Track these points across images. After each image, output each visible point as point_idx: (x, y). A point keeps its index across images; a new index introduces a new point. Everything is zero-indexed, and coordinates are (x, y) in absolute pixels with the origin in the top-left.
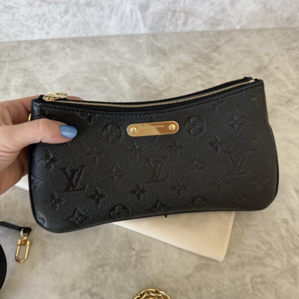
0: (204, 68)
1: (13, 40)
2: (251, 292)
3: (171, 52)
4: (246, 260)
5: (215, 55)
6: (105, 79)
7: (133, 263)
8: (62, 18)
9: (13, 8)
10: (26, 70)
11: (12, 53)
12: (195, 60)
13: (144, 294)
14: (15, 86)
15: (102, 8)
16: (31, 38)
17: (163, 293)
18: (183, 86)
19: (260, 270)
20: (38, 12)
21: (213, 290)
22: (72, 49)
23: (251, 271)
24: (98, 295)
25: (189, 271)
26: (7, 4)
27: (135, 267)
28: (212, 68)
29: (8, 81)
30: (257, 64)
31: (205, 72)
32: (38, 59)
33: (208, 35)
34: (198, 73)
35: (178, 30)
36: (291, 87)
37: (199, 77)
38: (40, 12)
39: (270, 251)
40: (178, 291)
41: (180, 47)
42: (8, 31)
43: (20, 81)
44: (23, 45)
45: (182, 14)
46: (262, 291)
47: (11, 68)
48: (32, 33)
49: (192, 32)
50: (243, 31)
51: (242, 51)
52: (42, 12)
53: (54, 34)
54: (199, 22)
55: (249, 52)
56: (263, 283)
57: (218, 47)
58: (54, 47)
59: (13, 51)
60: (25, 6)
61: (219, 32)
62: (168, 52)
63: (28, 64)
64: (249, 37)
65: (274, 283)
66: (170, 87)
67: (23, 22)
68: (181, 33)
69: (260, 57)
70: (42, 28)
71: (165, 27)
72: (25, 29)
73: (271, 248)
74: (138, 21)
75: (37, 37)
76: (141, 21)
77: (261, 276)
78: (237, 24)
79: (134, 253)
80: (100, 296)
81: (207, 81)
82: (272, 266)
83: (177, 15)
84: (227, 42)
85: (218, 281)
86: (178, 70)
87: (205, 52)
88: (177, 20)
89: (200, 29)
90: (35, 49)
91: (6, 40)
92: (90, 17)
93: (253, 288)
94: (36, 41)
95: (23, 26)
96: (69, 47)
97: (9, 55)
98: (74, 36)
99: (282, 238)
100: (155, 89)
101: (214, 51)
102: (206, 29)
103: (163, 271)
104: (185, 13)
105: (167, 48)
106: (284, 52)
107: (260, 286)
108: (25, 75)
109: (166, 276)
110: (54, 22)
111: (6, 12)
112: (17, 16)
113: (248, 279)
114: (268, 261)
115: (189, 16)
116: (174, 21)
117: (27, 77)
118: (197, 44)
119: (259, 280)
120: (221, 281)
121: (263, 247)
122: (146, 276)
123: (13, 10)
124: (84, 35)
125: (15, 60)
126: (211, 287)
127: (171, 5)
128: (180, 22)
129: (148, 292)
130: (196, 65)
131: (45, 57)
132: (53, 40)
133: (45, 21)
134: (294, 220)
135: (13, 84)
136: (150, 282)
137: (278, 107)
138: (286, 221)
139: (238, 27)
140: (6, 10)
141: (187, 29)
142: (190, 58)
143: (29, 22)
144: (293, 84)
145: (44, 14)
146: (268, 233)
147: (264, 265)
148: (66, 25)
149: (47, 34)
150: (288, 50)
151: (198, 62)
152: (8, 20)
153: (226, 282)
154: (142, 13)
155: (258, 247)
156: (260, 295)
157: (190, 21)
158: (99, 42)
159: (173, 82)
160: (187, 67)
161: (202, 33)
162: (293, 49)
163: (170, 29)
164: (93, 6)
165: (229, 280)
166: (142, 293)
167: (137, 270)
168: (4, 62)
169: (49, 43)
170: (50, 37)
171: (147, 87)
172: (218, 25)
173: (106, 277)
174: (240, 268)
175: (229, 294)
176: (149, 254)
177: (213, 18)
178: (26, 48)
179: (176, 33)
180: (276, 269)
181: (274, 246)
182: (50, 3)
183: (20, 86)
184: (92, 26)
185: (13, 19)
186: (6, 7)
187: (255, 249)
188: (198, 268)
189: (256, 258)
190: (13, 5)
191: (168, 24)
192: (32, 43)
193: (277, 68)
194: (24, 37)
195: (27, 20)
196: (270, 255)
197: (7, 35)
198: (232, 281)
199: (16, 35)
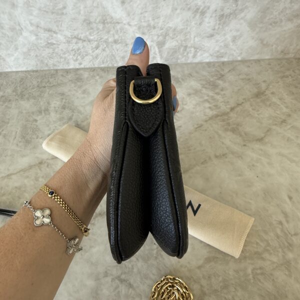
0: (211, 94)
1: (52, 68)
2: (252, 281)
3: (183, 79)
4: (247, 254)
5: (220, 82)
7: (155, 255)
8: (93, 52)
9: (55, 44)
10: (63, 94)
11: (51, 80)
12: (203, 86)
13: (164, 280)
14: (55, 108)
15: (127, 45)
16: (66, 67)
17: (180, 280)
18: (194, 108)
19: (260, 263)
20: (74, 48)
21: (221, 279)
22: (101, 77)
23: (252, 264)
24: (127, 281)
25: (201, 262)
26: (49, 42)
27: (156, 258)
28: (218, 94)
29: (49, 103)
30: (256, 90)
31: (212, 97)
32: (73, 85)
33: (214, 65)
34: (206, 98)
35: (189, 62)
36: (285, 110)
37: (207, 101)
38: (76, 47)
39: (268, 248)
40: (192, 279)
41: (190, 75)
42: (48, 61)
43: (58, 103)
44: (60, 73)
45: (193, 49)
46: (262, 280)
47: (51, 92)
48: (68, 63)
49: (200, 63)
50: (243, 61)
51: (243, 79)
52: (77, 47)
53: (86, 63)
54: (206, 55)
55: (249, 79)
56: (262, 274)
57: (223, 76)
58: (86, 75)
59: (51, 78)
60: (64, 43)
61: (223, 63)
62: (180, 80)
63: (65, 89)
64: (249, 67)
65: (272, 275)
66: (183, 109)
67: (61, 55)
68: (191, 63)
69: (258, 84)
70: (77, 60)
71: (178, 59)
72: (62, 60)
73: (268, 245)
74: (156, 54)
75: (71, 67)
76: (158, 54)
77: (261, 268)
78: (239, 56)
81: (214, 104)
82: (270, 260)
83: (188, 50)
84: (230, 71)
85: (225, 272)
86: (189, 95)
87: (212, 79)
88: (188, 53)
89: (207, 60)
90: (69, 77)
91: (46, 68)
92: (116, 51)
93: (254, 278)
94: (70, 69)
95: (61, 57)
96: (98, 75)
97: (49, 81)
98: (102, 66)
99: (278, 237)
101: (219, 79)
102: (212, 60)
104: (195, 48)
105: (179, 76)
107: (260, 277)
108: (63, 99)
109: (181, 266)
110: (86, 55)
111: (48, 47)
112: (56, 50)
113: (249, 271)
114: (266, 255)
115: (198, 50)
116: (185, 54)
117: (64, 100)
118: (205, 73)
119: (259, 271)
120: (227, 272)
121: (261, 244)
122: (165, 265)
123: (54, 46)
124: (110, 65)
125: (54, 86)
126: (219, 276)
127: (183, 42)
128: (191, 55)
129: (167, 279)
130: (204, 91)
131: (79, 83)
132: (85, 69)
133: (79, 55)
134: (288, 222)
135: (53, 105)
136: (169, 271)
137: (274, 127)
138: (281, 223)
139: (239, 59)
140: (48, 45)
141: (197, 60)
142: (199, 85)
143: (66, 55)
144: (287, 107)
145: (79, 49)
146: (266, 232)
147: (263, 259)
148: (97, 57)
149: (80, 64)
151: (206, 88)
152: (49, 53)
153: (231, 273)
154: (159, 48)
155: (257, 243)
156: (260, 284)
157: (199, 54)
159: (186, 104)
160: (197, 92)
161: (209, 64)
163: (182, 60)
164: (119, 43)
165: (234, 271)
166: (162, 279)
167: (158, 261)
168: (45, 87)
169: (82, 72)
170: (82, 66)
172: (222, 57)
173: (132, 266)
174: (243, 261)
175: (234, 283)
177: (218, 51)
178: (62, 76)
179: (186, 64)
180: (274, 263)
181: (271, 244)
182: (85, 41)
183: (59, 108)
184: (118, 58)
185: (53, 53)
186: (48, 43)
187: (255, 246)
188: (208, 260)
189: (256, 253)
190: (54, 42)
191: (180, 56)
192: (67, 71)
193: (273, 93)
194: (61, 67)
195: (64, 53)
196: (268, 250)
197: (47, 65)
198: (237, 271)
199: (54, 65)
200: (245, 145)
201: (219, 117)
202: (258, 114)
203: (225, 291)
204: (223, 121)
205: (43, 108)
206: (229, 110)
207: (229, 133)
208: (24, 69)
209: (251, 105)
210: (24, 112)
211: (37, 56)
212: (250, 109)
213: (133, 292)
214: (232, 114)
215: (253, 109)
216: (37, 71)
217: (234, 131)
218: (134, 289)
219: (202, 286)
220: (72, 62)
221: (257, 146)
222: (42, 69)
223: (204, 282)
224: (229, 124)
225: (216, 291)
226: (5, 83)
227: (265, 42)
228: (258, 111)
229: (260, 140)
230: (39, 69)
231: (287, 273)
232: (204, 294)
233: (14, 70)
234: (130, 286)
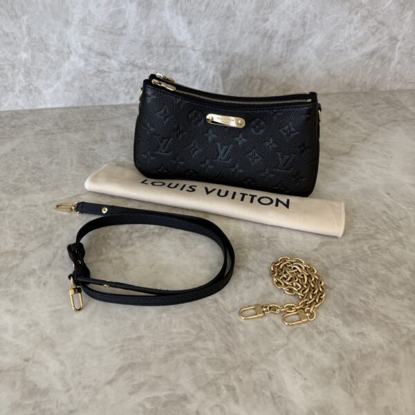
1: (97, 104)
2: (371, 255)
7: (267, 245)
9: (105, 72)
10: (118, 127)
14: (113, 138)
15: (188, 74)
16: (114, 103)
19: (374, 242)
20: (128, 77)
21: (340, 256)
23: (367, 243)
25: (316, 247)
27: (269, 247)
29: (103, 134)
36: (363, 131)
38: (129, 76)
40: (311, 259)
42: (94, 94)
45: (258, 81)
46: (379, 254)
47: (102, 125)
48: (117, 97)
52: (131, 76)
56: (378, 249)
59: (98, 113)
60: (117, 71)
65: (388, 249)
67: (111, 86)
70: (129, 93)
72: (111, 93)
73: (378, 228)
74: (219, 87)
75: (121, 102)
76: (221, 87)
77: (376, 245)
79: (265, 239)
82: (383, 239)
83: (253, 81)
88: (253, 86)
91: (90, 104)
93: (371, 252)
94: (119, 105)
95: (110, 90)
97: (96, 116)
99: (385, 222)
104: (261, 79)
106: (351, 109)
111: (97, 76)
112: (106, 80)
113: (366, 248)
114: (379, 236)
115: (264, 82)
116: (250, 87)
119: (375, 248)
120: (344, 251)
123: (105, 74)
125: (104, 120)
126: (337, 255)
127: (249, 72)
133: (132, 86)
134: (391, 211)
135: (109, 136)
137: (357, 144)
138: (385, 212)
140: (98, 74)
143: (117, 87)
144: (365, 129)
145: (133, 79)
147: (376, 239)
149: (132, 99)
150: (354, 107)
152: (97, 84)
153: (349, 251)
154: (223, 79)
162: (358, 106)
164: (180, 72)
165: (351, 250)
167: (271, 249)
168: (93, 121)
170: (133, 101)
175: (353, 258)
176: (278, 239)
178: (111, 111)
180: (387, 241)
182: (141, 68)
183: (117, 138)
185: (102, 83)
186: (99, 70)
189: (368, 235)
192: (117, 107)
193: (348, 119)
194: (108, 102)
195: (115, 84)
196: (379, 233)
197: (92, 99)
198: (354, 250)
199: (101, 100)
203: (347, 265)
205: (98, 139)
208: (61, 106)
209: (329, 128)
210: (75, 142)
211: (81, 87)
213: (253, 274)
216: (78, 108)
218: (254, 272)
219: (322, 263)
220: (122, 96)
221: (344, 158)
222: (84, 105)
223: (323, 260)
225: (338, 266)
226: (41, 119)
227: (332, 73)
229: (347, 154)
230: (80, 105)
231: (402, 246)
232: (327, 269)
233: (49, 106)
234: (249, 270)
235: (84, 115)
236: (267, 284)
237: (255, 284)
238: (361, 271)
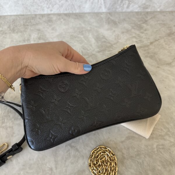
0: (138, 32)
1: (33, 13)
2: (156, 152)
3: (119, 23)
4: (155, 136)
5: (144, 25)
6: (82, 36)
8: (60, 2)
10: (39, 30)
11: (32, 21)
12: (133, 28)
13: (99, 148)
14: (34, 38)
16: (42, 13)
17: (109, 149)
18: (125, 42)
19: (162, 142)
21: (136, 150)
22: (64, 20)
23: (157, 142)
25: (123, 139)
28: (142, 33)
29: (30, 35)
30: (168, 31)
31: (138, 35)
32: (46, 24)
33: (141, 14)
34: (134, 35)
35: (124, 11)
37: (134, 37)
39: (168, 133)
40: (117, 149)
41: (124, 20)
42: (30, 8)
43: (36, 36)
45: (127, 2)
46: (162, 152)
47: (32, 28)
48: (43, 10)
49: (131, 12)
50: (161, 12)
51: (160, 24)
53: (55, 11)
54: (136, 6)
55: (164, 24)
56: (163, 148)
57: (146, 21)
58: (54, 18)
59: (32, 19)
61: (147, 13)
62: (117, 23)
63: (40, 27)
64: (165, 16)
65: (169, 149)
66: (118, 42)
67: (39, 4)
68: (125, 12)
69: (171, 27)
70: (49, 8)
71: (116, 8)
72: (39, 8)
73: (169, 131)
74: (102, 5)
75: (45, 12)
77: (162, 145)
78: (159, 8)
80: (76, 148)
81: (139, 39)
82: (169, 141)
83: (124, 2)
84: (151, 18)
85: (139, 146)
86: (123, 33)
87: (139, 23)
89: (137, 11)
90: (44, 19)
91: (29, 13)
92: (75, 2)
93: (157, 150)
94: (44, 14)
95: (39, 6)
96: (62, 18)
97: (30, 22)
98: (66, 12)
100: (109, 43)
101: (144, 23)
102: (140, 11)
103: (109, 138)
104: (129, 1)
105: (117, 20)
107: (161, 150)
108: (39, 33)
109: (111, 140)
110: (55, 4)
113: (155, 146)
114: (167, 137)
115: (131, 3)
116: (122, 5)
117: (40, 34)
118: (134, 19)
119: (161, 147)
120: (140, 146)
121: (164, 130)
122: (100, 139)
124: (71, 12)
125: (34, 25)
126: (135, 148)
128: (125, 6)
129: (101, 148)
130: (133, 30)
131: (50, 23)
132: (54, 14)
133: (51, 4)
135: (32, 37)
136: (102, 143)
139: (159, 10)
141: (129, 10)
142: (130, 26)
146: (168, 123)
147: (165, 140)
148: (62, 6)
149: (51, 11)
151: (134, 29)
152: (31, 2)
153: (143, 147)
155: (162, 130)
156: (161, 154)
157: (131, 6)
158: (79, 16)
159: (120, 39)
160: (128, 31)
161: (137, 13)
163: (119, 10)
165: (145, 145)
167: (96, 136)
168: (28, 25)
169: (52, 16)
170: (52, 12)
171: (105, 42)
172: (147, 8)
174: (151, 140)
175: (144, 153)
177: (145, 4)
178: (39, 18)
179: (122, 13)
180: (171, 142)
181: (171, 130)
183: (36, 39)
184: (76, 7)
185: (33, 2)
187: (160, 131)
188: (128, 138)
189: (160, 135)
191: (118, 7)
192: (43, 16)
194: (39, 12)
195: (41, 3)
196: (168, 134)
197: (30, 11)
198: (147, 146)
199: (34, 11)
200: (158, 67)
201: (142, 48)
202: (169, 47)
203: (138, 157)
204: (145, 50)
205: (26, 39)
206: (149, 44)
207: (148, 59)
208: (15, 14)
209: (165, 41)
210: (15, 40)
211: (23, 4)
212: (164, 44)
213: (79, 154)
214: (151, 47)
215: (166, 44)
216: (23, 15)
217: (151, 57)
218: (80, 152)
219: (123, 153)
220: (46, 9)
221: (167, 68)
222: (27, 14)
223: (124, 151)
224: (148, 53)
225: (132, 157)
226: (3, 22)
228: (169, 45)
229: (169, 64)
230: (25, 14)
232: (124, 158)
233: (9, 14)
234: (77, 150)
235: (25, 21)
236: (84, 163)
237: (77, 162)
238: (145, 164)
